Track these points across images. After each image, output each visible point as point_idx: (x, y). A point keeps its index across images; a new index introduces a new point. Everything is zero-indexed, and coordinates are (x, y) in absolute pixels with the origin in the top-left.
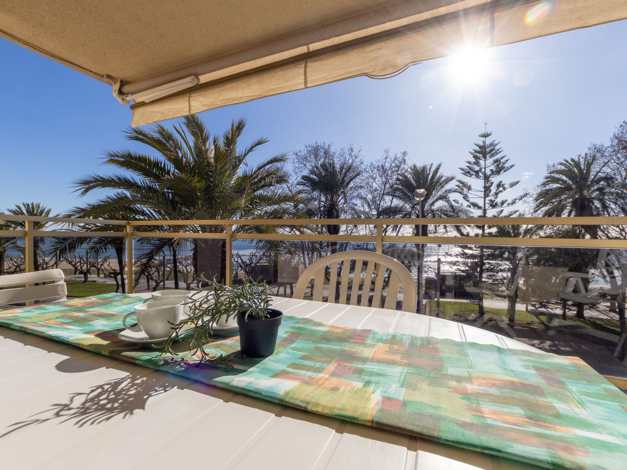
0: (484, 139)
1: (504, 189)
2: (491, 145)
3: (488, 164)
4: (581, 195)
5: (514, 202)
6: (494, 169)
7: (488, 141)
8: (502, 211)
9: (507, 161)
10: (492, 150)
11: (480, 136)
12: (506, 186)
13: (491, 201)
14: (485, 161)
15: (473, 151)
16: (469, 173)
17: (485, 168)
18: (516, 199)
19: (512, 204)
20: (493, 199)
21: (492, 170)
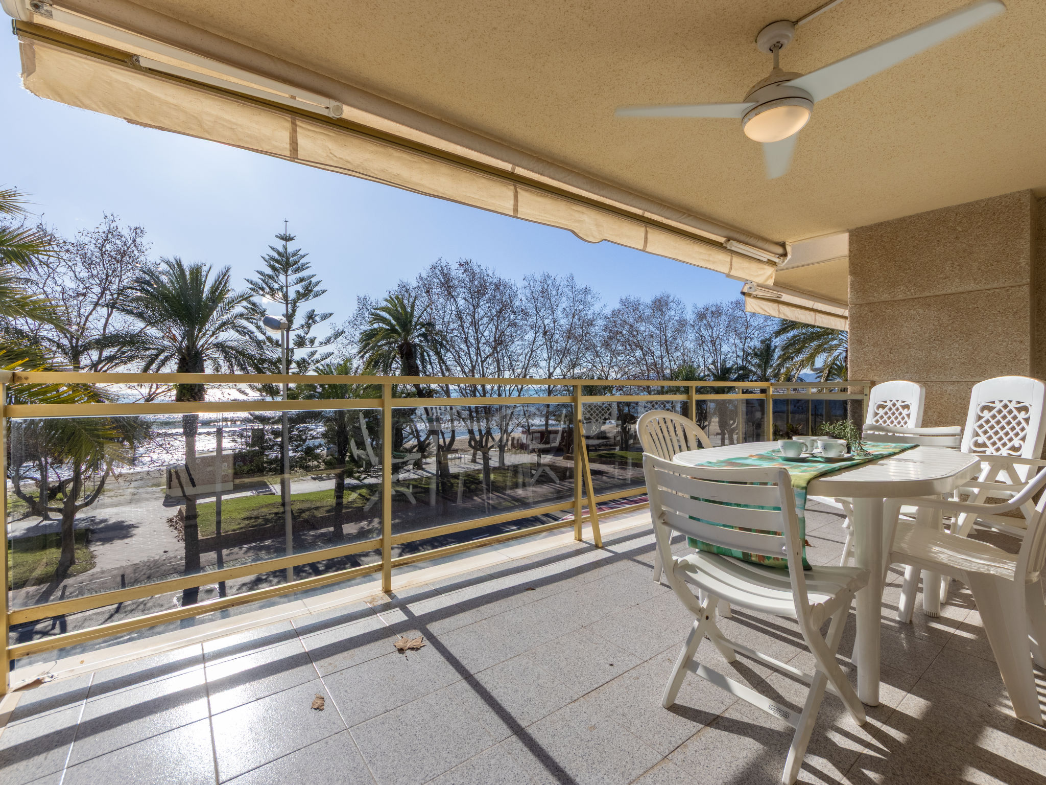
0: (284, 242)
1: (314, 322)
2: (295, 254)
3: (291, 282)
4: (406, 339)
5: (328, 341)
6: (302, 291)
7: (291, 247)
8: (313, 354)
9: (319, 282)
10: (296, 262)
11: (277, 236)
12: (317, 318)
13: (299, 336)
14: (287, 276)
15: (267, 257)
16: (263, 289)
17: (287, 287)
18: (330, 338)
19: (325, 343)
20: (303, 334)
21: (298, 292)
